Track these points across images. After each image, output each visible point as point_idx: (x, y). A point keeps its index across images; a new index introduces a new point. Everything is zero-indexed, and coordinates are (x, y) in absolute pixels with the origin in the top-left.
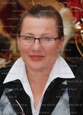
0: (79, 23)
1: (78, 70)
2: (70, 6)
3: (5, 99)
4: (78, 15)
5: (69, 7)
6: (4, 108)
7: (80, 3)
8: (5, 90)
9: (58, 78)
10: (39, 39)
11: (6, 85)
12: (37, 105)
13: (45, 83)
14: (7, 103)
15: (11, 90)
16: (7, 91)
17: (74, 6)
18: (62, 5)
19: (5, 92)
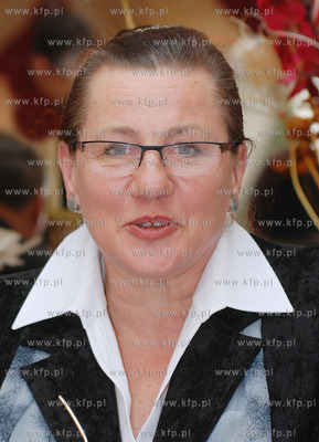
0: (305, 94)
1: (303, 281)
2: (269, 31)
3: (16, 392)
4: (299, 64)
5: (265, 34)
6: (14, 426)
7: (307, 18)
8: (18, 355)
9: (228, 310)
10: (159, 149)
11: (23, 337)
12: (144, 417)
13: (178, 331)
14: (24, 409)
15: (39, 356)
16: (25, 361)
17: (287, 28)
18: (237, 26)
19: (16, 363)
